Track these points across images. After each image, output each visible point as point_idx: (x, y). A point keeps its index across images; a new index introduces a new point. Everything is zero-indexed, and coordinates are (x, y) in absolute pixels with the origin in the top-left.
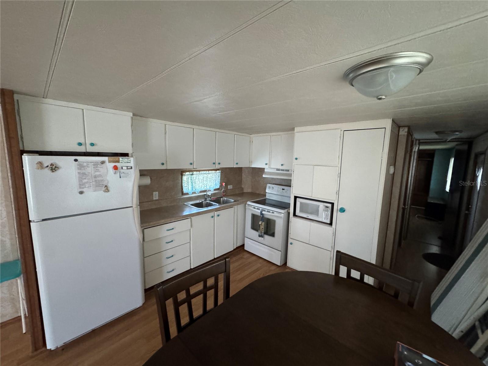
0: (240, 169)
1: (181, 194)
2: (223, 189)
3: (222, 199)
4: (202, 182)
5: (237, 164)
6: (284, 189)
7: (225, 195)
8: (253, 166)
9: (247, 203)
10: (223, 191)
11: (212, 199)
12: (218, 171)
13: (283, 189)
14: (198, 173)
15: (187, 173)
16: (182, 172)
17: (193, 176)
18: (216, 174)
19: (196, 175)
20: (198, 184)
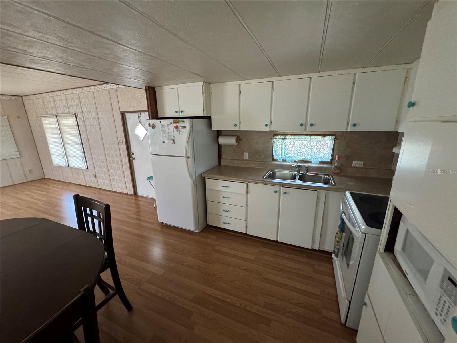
1: (271, 159)
2: (336, 164)
4: (298, 149)
5: (355, 125)
10: (335, 167)
11: (312, 174)
14: (293, 137)
15: (279, 137)
16: (273, 135)
17: (284, 141)
18: (325, 141)
19: (290, 140)
20: (293, 152)
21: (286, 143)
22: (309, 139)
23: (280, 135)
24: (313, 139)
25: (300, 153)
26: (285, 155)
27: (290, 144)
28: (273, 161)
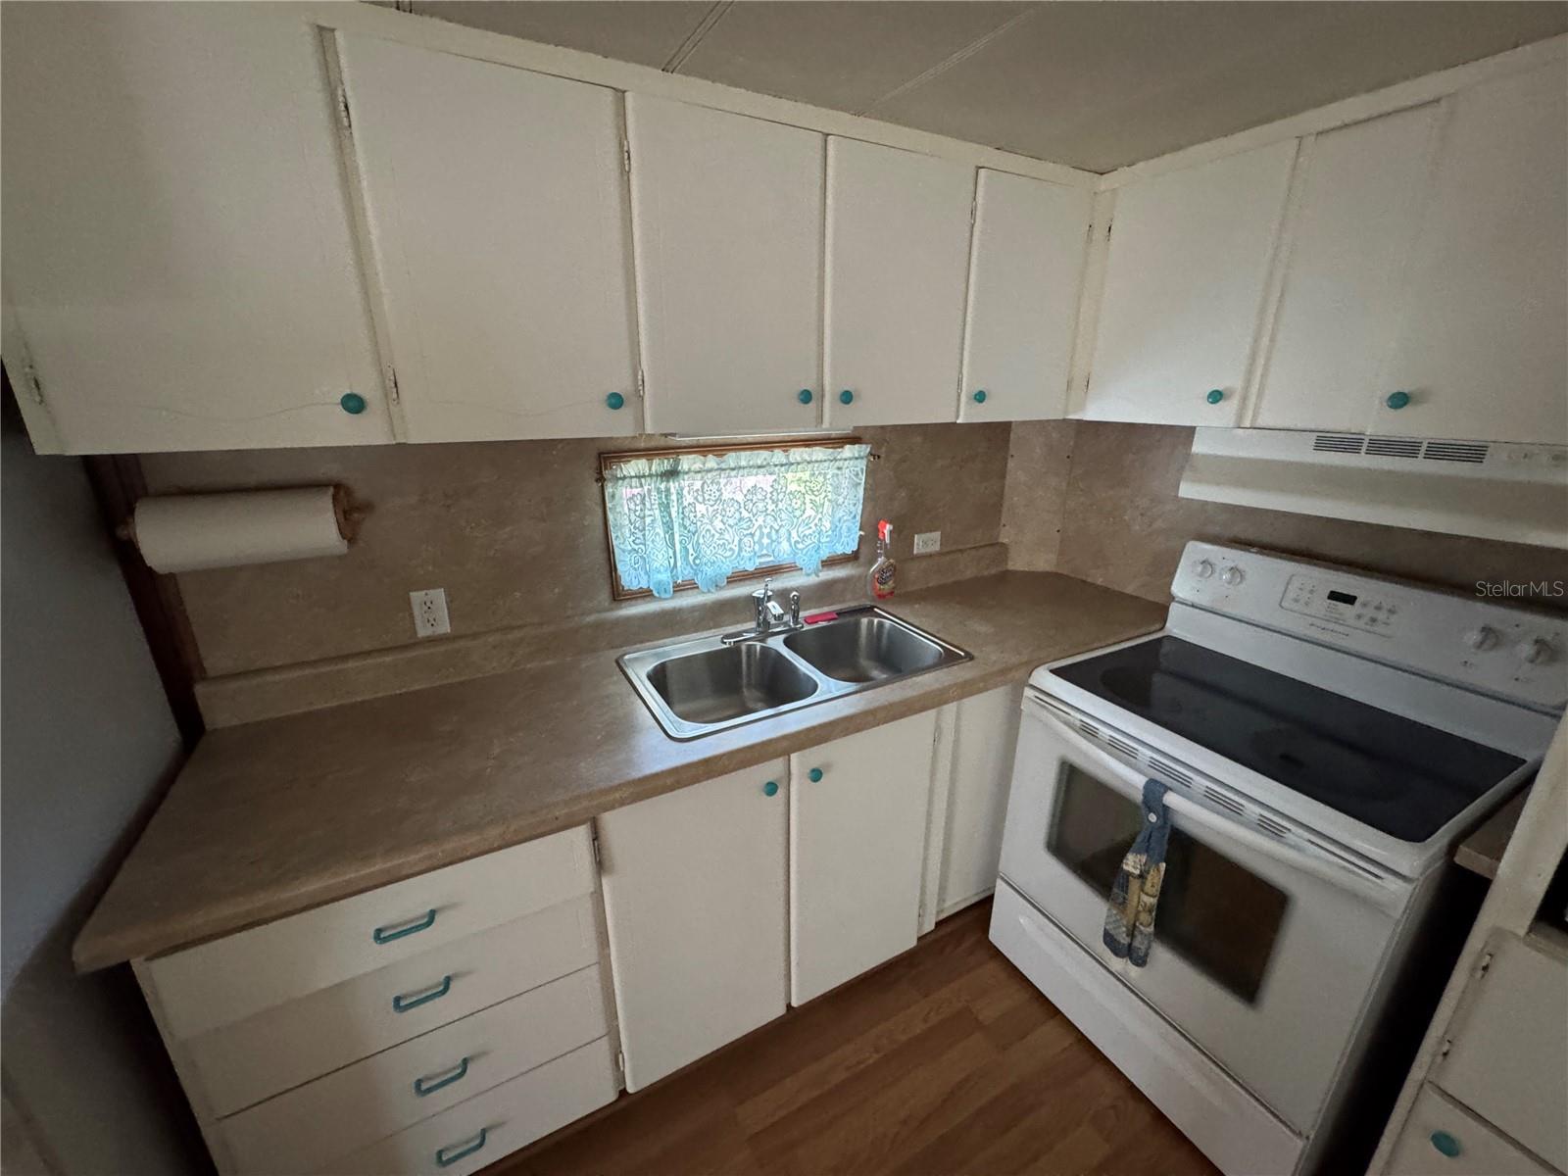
0: (998, 433)
1: (604, 595)
2: (881, 560)
3: (865, 621)
4: (741, 519)
5: (980, 397)
6: (1350, 600)
7: (892, 593)
8: (1094, 412)
9: (1032, 681)
10: (881, 571)
11: (811, 620)
12: (849, 451)
13: (1334, 596)
14: (711, 461)
15: (634, 467)
16: (606, 457)
17: (673, 486)
18: (839, 469)
19: (699, 475)
20: (717, 535)
21: (680, 495)
22: (782, 465)
23: (649, 453)
24: (798, 464)
25: (752, 535)
26: (691, 558)
27: (700, 499)
28: (614, 605)
